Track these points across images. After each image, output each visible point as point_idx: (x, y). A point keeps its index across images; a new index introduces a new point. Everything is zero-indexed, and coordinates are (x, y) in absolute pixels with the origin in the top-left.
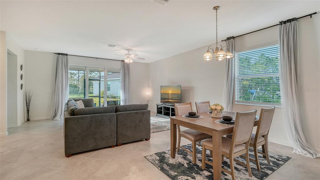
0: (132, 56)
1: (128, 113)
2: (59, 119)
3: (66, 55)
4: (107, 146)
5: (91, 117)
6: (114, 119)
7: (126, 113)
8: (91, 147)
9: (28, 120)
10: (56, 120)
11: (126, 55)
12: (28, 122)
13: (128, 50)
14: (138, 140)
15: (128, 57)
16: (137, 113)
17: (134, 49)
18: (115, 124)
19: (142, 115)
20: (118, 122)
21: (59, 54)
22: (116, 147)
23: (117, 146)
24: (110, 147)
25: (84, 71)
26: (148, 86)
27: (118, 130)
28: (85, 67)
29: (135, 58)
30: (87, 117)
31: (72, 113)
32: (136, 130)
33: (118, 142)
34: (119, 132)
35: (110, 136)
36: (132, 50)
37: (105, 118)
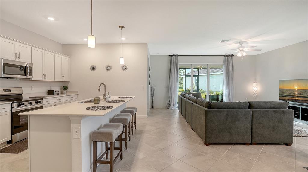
0: (246, 49)
1: (265, 111)
2: (173, 109)
3: (177, 56)
4: (241, 143)
5: (227, 111)
6: (249, 116)
7: (263, 111)
8: (227, 140)
9: (152, 107)
10: (171, 109)
11: (239, 48)
12: (152, 109)
13: (241, 43)
14: (276, 142)
15: (240, 50)
16: (276, 112)
17: (248, 41)
18: (250, 121)
19: (282, 114)
20: (254, 120)
21: (172, 56)
22: (250, 146)
23: (251, 144)
24: (245, 144)
25: (185, 69)
26: (255, 80)
27: (253, 127)
28: (190, 65)
29: (249, 51)
30: (224, 111)
31: (209, 106)
32: (274, 131)
33: (254, 141)
34: (254, 130)
35: (245, 133)
36: (245, 42)
37: (240, 114)
